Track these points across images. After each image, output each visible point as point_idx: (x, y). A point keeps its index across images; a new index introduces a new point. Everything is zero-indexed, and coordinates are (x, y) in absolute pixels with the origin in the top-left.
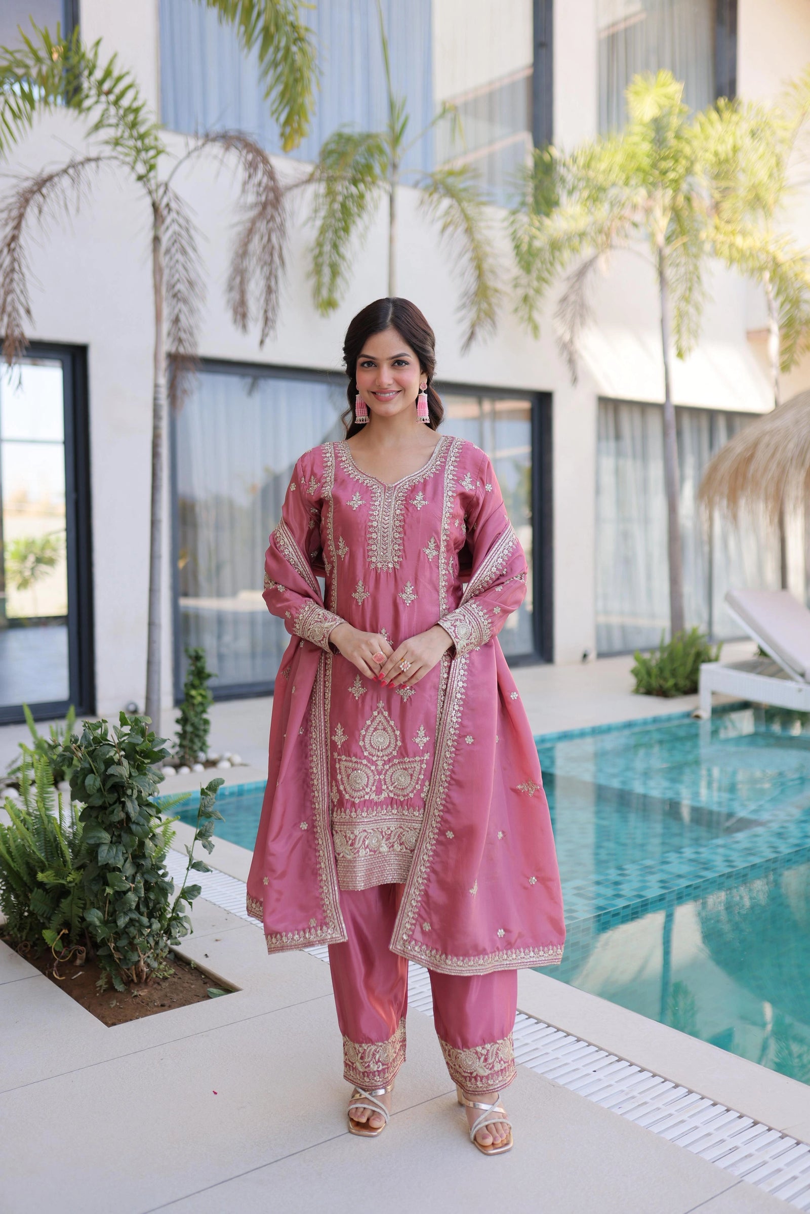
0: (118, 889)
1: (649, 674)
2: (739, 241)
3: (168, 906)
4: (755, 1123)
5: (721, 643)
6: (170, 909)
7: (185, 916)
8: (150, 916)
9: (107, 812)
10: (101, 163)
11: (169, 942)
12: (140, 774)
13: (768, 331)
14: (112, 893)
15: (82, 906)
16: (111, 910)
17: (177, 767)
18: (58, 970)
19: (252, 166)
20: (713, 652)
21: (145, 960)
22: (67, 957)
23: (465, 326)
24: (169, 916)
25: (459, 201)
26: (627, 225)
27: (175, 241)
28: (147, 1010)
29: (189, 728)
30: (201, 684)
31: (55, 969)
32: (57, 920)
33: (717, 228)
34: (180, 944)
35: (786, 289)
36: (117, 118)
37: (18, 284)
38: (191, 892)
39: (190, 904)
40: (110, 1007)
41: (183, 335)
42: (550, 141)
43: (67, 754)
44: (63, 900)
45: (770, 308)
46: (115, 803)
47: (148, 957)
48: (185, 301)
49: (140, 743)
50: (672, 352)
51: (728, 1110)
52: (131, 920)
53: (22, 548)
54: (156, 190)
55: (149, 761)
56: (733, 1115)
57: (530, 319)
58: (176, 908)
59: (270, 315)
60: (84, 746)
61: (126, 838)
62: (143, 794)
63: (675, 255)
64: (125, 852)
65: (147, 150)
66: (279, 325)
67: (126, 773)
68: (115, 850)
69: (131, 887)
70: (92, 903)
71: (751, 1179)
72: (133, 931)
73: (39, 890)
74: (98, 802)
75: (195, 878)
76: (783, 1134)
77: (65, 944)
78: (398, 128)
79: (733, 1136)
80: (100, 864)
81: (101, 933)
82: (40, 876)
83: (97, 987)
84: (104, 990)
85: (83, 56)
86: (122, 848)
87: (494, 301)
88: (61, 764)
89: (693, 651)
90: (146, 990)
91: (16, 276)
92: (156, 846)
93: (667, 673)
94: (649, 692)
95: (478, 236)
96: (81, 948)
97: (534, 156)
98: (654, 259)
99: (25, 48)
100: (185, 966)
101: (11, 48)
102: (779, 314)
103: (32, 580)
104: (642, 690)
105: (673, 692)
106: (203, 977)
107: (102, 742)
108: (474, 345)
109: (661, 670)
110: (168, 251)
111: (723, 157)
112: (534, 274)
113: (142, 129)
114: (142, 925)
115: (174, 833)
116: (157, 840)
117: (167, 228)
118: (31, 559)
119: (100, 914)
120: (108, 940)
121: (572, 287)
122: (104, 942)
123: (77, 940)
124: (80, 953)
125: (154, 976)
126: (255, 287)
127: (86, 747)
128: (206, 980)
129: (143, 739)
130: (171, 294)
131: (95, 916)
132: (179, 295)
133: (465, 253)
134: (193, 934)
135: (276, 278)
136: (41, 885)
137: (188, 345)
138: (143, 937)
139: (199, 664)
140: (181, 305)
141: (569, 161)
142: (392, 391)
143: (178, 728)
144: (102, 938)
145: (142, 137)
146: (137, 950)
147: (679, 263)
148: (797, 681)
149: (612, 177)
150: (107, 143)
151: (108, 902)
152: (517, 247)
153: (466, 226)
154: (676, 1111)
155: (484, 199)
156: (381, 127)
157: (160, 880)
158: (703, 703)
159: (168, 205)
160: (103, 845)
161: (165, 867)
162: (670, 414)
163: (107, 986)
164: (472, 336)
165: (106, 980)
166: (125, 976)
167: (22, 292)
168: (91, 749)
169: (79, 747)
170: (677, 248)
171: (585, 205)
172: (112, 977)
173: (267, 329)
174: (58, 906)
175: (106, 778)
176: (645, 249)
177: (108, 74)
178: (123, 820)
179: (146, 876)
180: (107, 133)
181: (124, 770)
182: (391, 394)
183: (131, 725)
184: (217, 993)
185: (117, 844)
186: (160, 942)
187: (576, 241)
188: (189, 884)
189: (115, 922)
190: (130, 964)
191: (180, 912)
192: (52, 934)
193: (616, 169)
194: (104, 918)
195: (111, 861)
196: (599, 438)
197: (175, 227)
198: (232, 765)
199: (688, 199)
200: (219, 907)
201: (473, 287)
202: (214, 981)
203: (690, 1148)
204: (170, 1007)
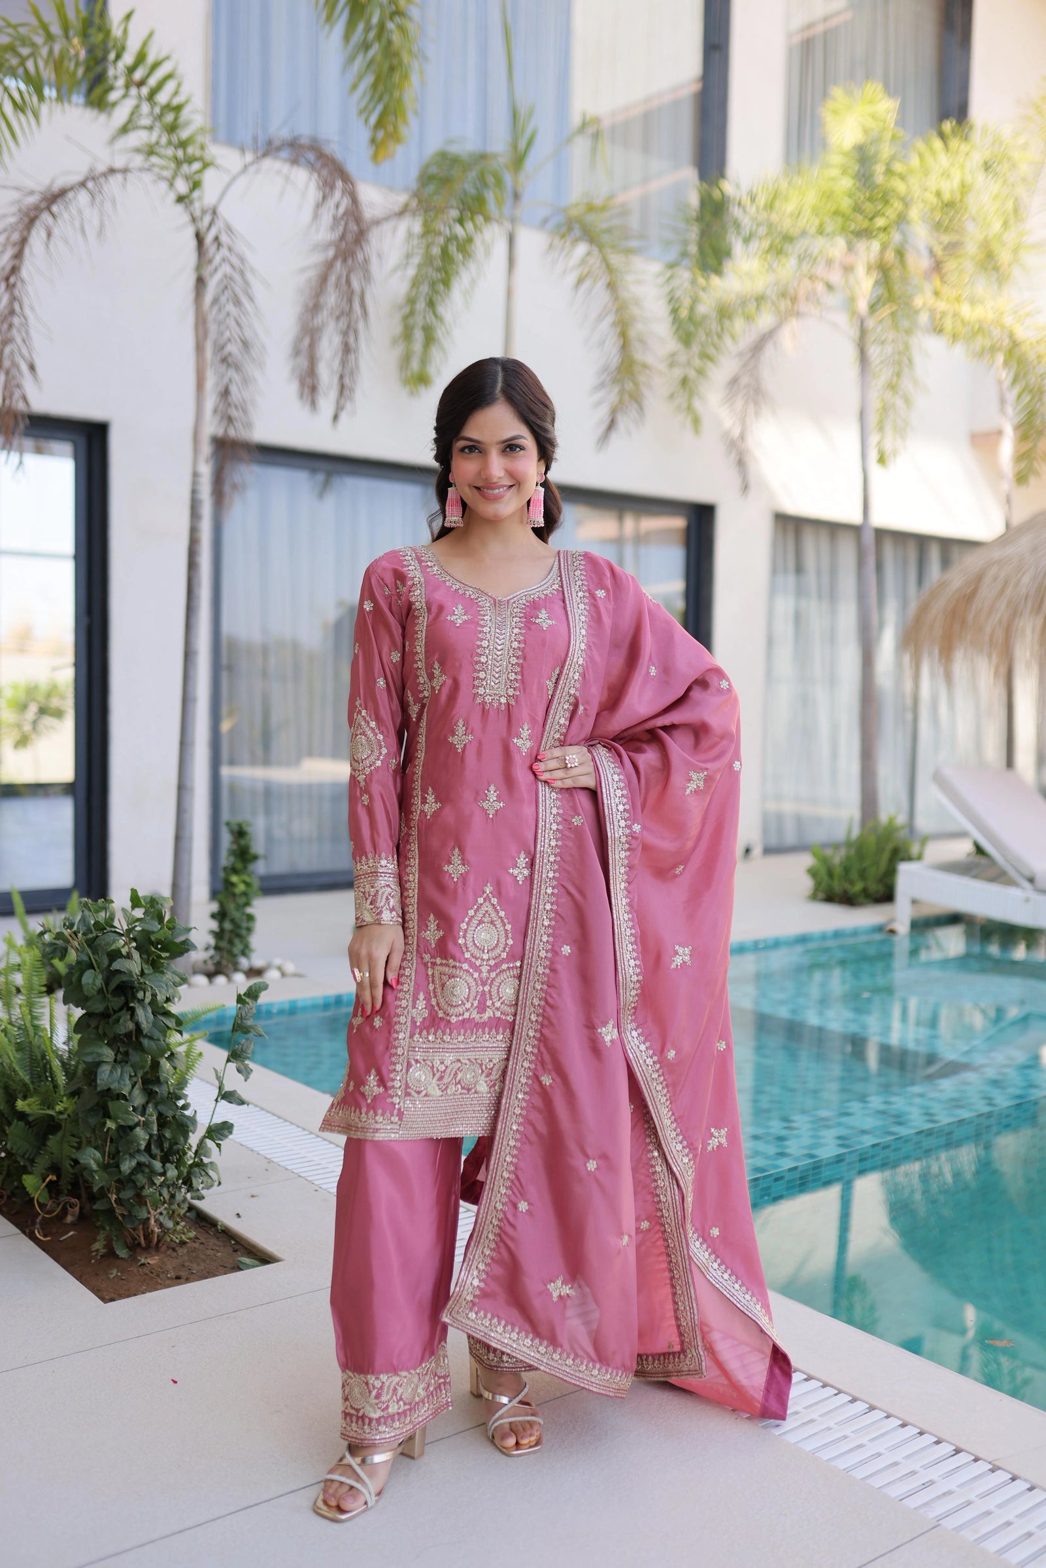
0: (122, 1123)
1: (830, 874)
2: (966, 310)
3: (189, 1149)
4: (958, 1451)
5: (924, 840)
6: (191, 1154)
7: (211, 1163)
8: (165, 1160)
9: (111, 1021)
10: (130, 176)
11: (189, 1196)
12: (155, 972)
13: (1000, 433)
14: (114, 1128)
15: (76, 1145)
16: (113, 1150)
17: (211, 976)
18: (42, 1229)
19: (327, 187)
20: (915, 849)
21: (157, 1218)
22: (55, 1211)
23: (603, 412)
24: (191, 1162)
25: (601, 247)
26: (820, 287)
27: (226, 287)
28: (157, 1283)
29: (228, 926)
30: (245, 868)
31: (38, 1226)
32: (42, 1162)
33: (936, 294)
34: (203, 1198)
35: (1025, 375)
36: (151, 118)
37: (19, 331)
38: (219, 1131)
39: (219, 1146)
40: (109, 1278)
41: (234, 413)
42: (722, 174)
43: (60, 942)
44: (51, 1137)
45: (1003, 401)
46: (121, 1009)
47: (161, 1214)
48: (237, 368)
49: (156, 930)
50: (873, 455)
51: (921, 1433)
52: (139, 1164)
53: (22, 695)
54: (201, 219)
55: (168, 955)
56: (928, 1439)
57: (690, 409)
58: (200, 1152)
59: (347, 381)
60: (81, 932)
61: (135, 1057)
62: (159, 998)
63: (879, 329)
64: (133, 1074)
65: (190, 160)
66: (358, 395)
67: (136, 970)
68: (119, 1071)
69: (140, 1121)
70: (89, 1143)
71: (949, 1524)
72: (141, 1179)
73: (20, 1123)
74: (99, 1007)
75: (226, 1112)
76: (994, 1465)
77: (54, 1196)
78: (522, 145)
79: (926, 1467)
80: (99, 1089)
81: (99, 1180)
82: (20, 1104)
83: (93, 1252)
84: (102, 1256)
85: (108, 33)
86: (129, 1069)
87: (642, 379)
88: (51, 956)
89: (889, 847)
90: (157, 1258)
91: (16, 321)
92: (175, 1068)
93: (854, 875)
94: (830, 898)
95: (624, 294)
96: (74, 1200)
97: (700, 192)
98: (854, 333)
99: (33, 21)
100: (210, 1228)
101: (14, 21)
102: (1014, 410)
103: (34, 736)
104: (821, 895)
105: (861, 899)
106: (233, 1242)
107: (106, 929)
108: (614, 436)
109: (847, 870)
110: (216, 301)
111: (947, 196)
112: (696, 349)
113: (184, 134)
114: (153, 1172)
115: (200, 1054)
116: (175, 1060)
117: (216, 270)
118: (33, 709)
119: (98, 1155)
120: (109, 1190)
121: (745, 365)
122: (103, 1193)
123: (68, 1189)
124: (71, 1207)
125: (168, 1239)
126: (329, 346)
127: (84, 934)
128: (237, 1247)
129: (160, 926)
130: (219, 357)
131: (91, 1158)
132: (230, 360)
133: (606, 315)
134: (220, 1187)
135: (356, 332)
136: (22, 1116)
137: (241, 426)
138: (155, 1187)
139: (243, 842)
140: (232, 373)
141: (746, 200)
142: (503, 486)
143: (214, 925)
144: (100, 1186)
145: (183, 145)
146: (146, 1204)
147: (885, 340)
148: (1023, 888)
149: (802, 223)
150: (138, 150)
151: (109, 1140)
152: (675, 311)
153: (608, 280)
154: (852, 1432)
155: (633, 244)
156: (499, 144)
157: (178, 1114)
158: (900, 914)
159: (216, 239)
160: (104, 1064)
161: (186, 1096)
162: (869, 539)
163: (105, 1250)
164: (612, 425)
165: (105, 1243)
166: (130, 1238)
167: (24, 341)
168: (91, 936)
169: (75, 933)
170: (883, 319)
171: (765, 260)
172: (112, 1240)
173: (343, 401)
174: (44, 1144)
175: (110, 975)
176: (842, 319)
177: (141, 58)
178: (131, 1032)
179: (161, 1108)
180: (138, 138)
181: (134, 965)
182: (501, 490)
183: (145, 908)
184: (251, 1264)
185: (123, 1064)
186: (177, 1194)
187: (752, 307)
188: (218, 1120)
189: (118, 1166)
190: (137, 1223)
191: (205, 1156)
192: (35, 1181)
193: (807, 213)
194: (104, 1160)
195: (114, 1086)
196: (774, 571)
197: (226, 268)
198: (283, 975)
199: (900, 253)
200: (259, 1154)
201: (615, 360)
202: (246, 1249)
203: (869, 1481)
204: (188, 1280)
